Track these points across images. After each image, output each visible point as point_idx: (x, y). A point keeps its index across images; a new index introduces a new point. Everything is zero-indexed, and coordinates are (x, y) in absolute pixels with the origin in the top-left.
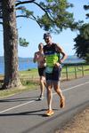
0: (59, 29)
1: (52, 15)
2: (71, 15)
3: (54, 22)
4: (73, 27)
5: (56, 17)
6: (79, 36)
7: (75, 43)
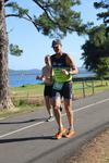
0: (62, 33)
1: (53, 15)
2: (78, 16)
3: (56, 24)
4: (80, 30)
5: (58, 17)
6: (88, 42)
7: (83, 51)
